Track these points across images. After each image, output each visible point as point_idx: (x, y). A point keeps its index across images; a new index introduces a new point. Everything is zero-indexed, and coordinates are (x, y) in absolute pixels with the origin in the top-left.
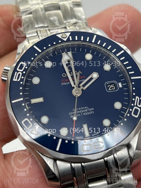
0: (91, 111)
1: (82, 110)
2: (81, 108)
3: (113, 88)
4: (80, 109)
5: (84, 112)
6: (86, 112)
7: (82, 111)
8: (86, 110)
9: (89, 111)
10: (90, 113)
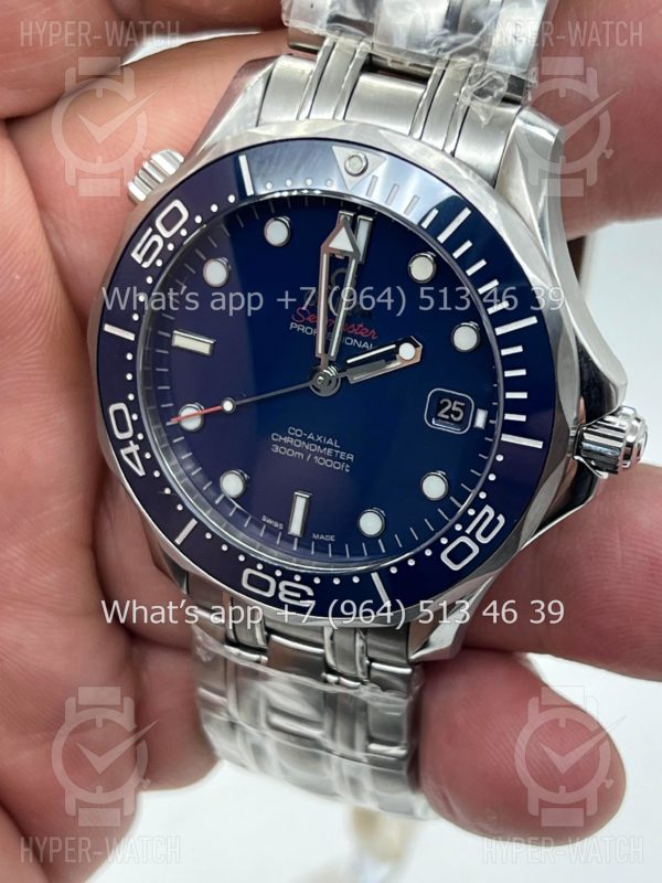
0: (341, 461)
1: (318, 444)
2: (316, 438)
3: (457, 414)
4: (311, 437)
5: (319, 455)
6: (327, 457)
7: (313, 447)
8: (330, 451)
9: (335, 458)
10: (337, 465)
